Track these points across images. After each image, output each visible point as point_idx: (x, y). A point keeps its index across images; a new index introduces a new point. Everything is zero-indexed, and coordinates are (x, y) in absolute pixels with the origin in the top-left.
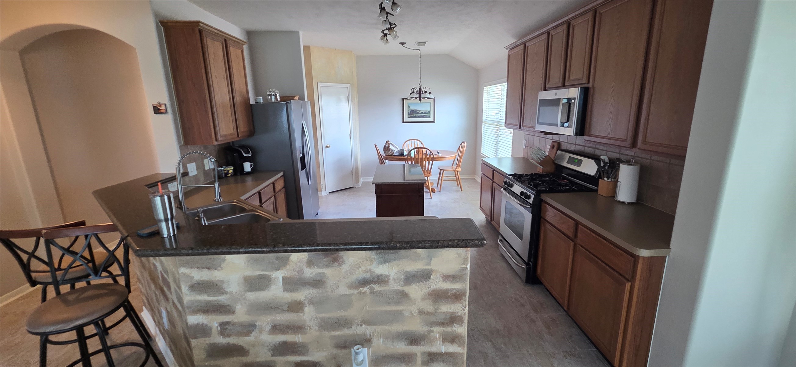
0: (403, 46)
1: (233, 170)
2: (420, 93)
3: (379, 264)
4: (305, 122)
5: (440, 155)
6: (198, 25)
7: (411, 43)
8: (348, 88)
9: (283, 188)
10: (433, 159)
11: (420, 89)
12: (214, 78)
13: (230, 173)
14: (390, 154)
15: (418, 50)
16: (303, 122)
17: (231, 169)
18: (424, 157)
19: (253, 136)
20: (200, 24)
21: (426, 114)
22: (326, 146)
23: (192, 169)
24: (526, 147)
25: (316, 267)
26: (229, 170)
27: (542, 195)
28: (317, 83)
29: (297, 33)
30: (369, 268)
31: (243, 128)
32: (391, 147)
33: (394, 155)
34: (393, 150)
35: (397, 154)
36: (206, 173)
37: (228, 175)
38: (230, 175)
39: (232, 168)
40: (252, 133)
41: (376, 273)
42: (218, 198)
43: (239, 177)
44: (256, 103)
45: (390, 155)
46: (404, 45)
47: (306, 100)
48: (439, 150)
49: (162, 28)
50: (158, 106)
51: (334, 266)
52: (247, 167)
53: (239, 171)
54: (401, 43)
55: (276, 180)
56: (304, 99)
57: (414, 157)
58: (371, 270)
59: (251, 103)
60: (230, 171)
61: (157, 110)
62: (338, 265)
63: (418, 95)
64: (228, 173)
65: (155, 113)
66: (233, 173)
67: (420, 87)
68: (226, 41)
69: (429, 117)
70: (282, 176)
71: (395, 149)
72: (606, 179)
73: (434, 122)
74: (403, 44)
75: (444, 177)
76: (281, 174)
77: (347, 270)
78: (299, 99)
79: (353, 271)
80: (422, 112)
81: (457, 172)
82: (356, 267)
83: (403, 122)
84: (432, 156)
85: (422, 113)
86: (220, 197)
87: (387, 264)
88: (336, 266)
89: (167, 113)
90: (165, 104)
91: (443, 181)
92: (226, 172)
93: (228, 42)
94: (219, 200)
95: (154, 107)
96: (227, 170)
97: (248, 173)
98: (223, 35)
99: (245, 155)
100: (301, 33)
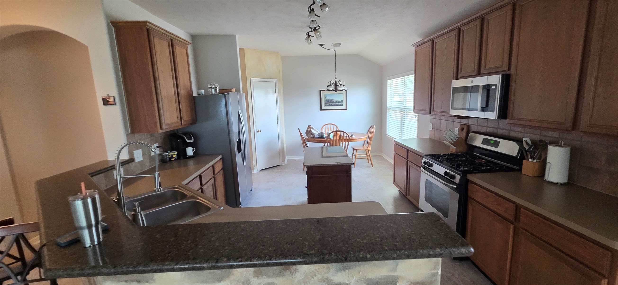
0: (322, 47)
1: (177, 154)
2: (336, 85)
3: (337, 271)
4: (241, 111)
5: (354, 137)
6: (146, 25)
7: (328, 44)
8: (275, 82)
9: (221, 169)
10: (349, 140)
11: (336, 82)
12: (160, 73)
13: (174, 158)
14: (312, 136)
15: (334, 50)
16: (239, 111)
17: (174, 154)
18: (341, 138)
19: (196, 124)
20: (148, 24)
21: (340, 103)
22: (257, 131)
23: (138, 155)
24: (432, 129)
25: (264, 276)
26: (173, 155)
27: (467, 175)
28: (250, 78)
29: (234, 36)
30: (325, 276)
31: (186, 117)
32: (312, 131)
33: (315, 138)
34: (314, 133)
35: (318, 137)
36: (152, 159)
37: (172, 160)
38: (174, 159)
39: (176, 153)
40: (194, 121)
41: (334, 282)
42: (158, 187)
43: (182, 161)
44: (198, 95)
45: (312, 138)
46: (322, 46)
47: (241, 92)
48: (353, 133)
49: (113, 28)
50: (108, 98)
51: (285, 275)
52: (190, 151)
53: (182, 155)
54: (320, 45)
55: (215, 163)
56: (240, 92)
57: (332, 139)
58: (328, 278)
59: (194, 95)
60: (174, 156)
61: (106, 102)
62: (290, 274)
63: (334, 87)
64: (172, 157)
65: (104, 105)
66: (177, 157)
67: (336, 80)
68: (172, 40)
69: (342, 105)
70: (221, 159)
71: (316, 132)
72: (530, 160)
73: (346, 109)
74: (321, 45)
75: (357, 155)
76: (220, 157)
77: (301, 278)
78: (236, 91)
79: (307, 280)
80: (336, 101)
81: (368, 151)
82: (311, 276)
83: (321, 110)
84: (348, 138)
85: (336, 102)
86: (160, 186)
87: (347, 271)
88: (287, 275)
89: (115, 104)
90: (114, 97)
91: (357, 159)
92: (170, 156)
93: (175, 42)
94: (159, 190)
95: (103, 99)
96: (171, 155)
97: (190, 157)
98: (168, 34)
99: (188, 141)
100: (237, 36)
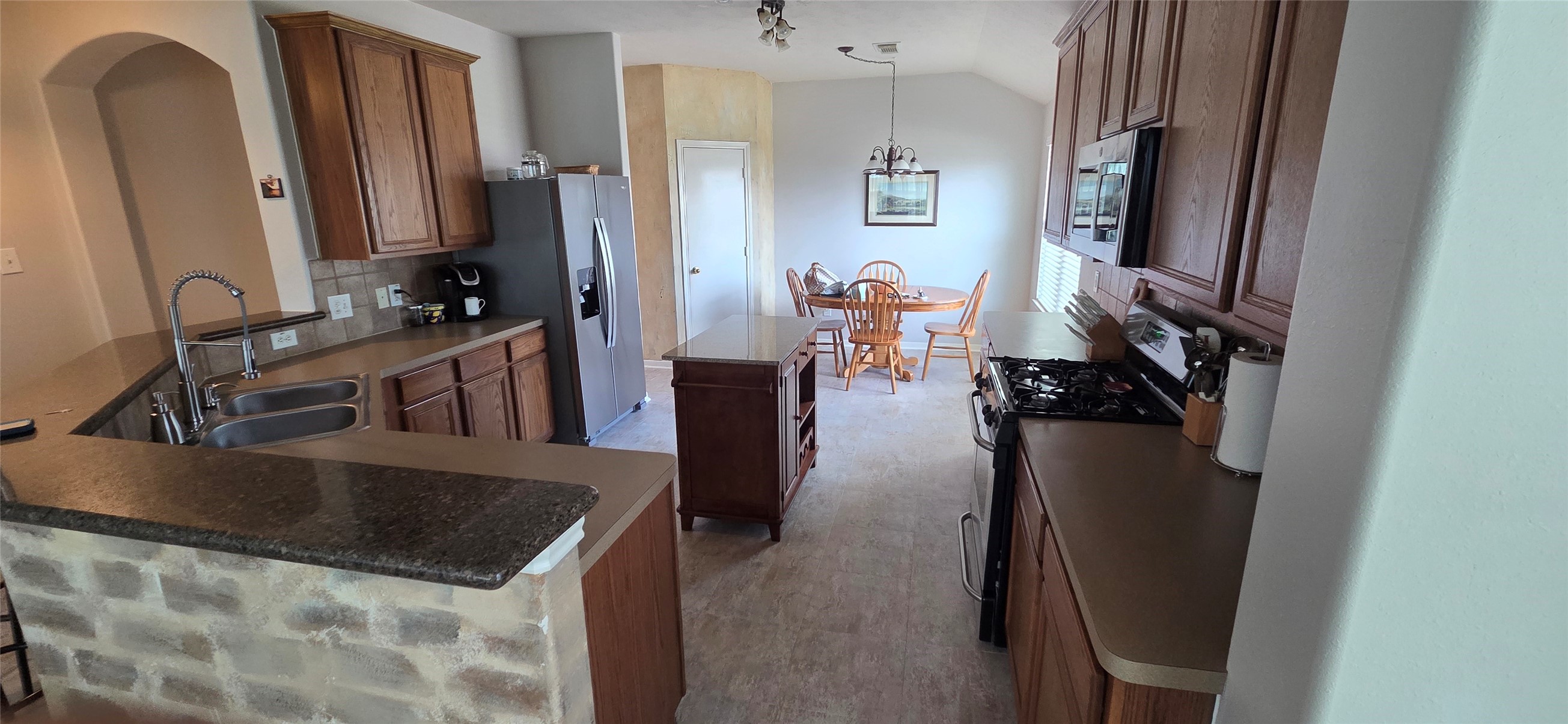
0: (846, 55)
1: (444, 312)
2: (890, 160)
3: (339, 581)
5: (925, 299)
6: (328, 22)
7: (865, 48)
8: (743, 149)
9: (543, 351)
11: (891, 149)
12: (371, 128)
13: (436, 317)
14: (816, 291)
15: (890, 62)
16: (596, 220)
17: (437, 310)
18: (880, 301)
19: (492, 245)
20: (330, 17)
21: (919, 207)
22: (691, 269)
23: (341, 306)
24: (1097, 290)
25: (215, 564)
26: (433, 311)
28: (676, 140)
29: (607, 36)
30: (320, 585)
31: (457, 227)
32: (820, 277)
33: (822, 295)
34: (823, 283)
35: (830, 292)
36: (378, 315)
37: (432, 321)
38: (436, 320)
39: (441, 307)
40: (486, 238)
41: (337, 601)
42: (250, 371)
43: (456, 326)
45: (815, 295)
46: (848, 54)
47: (626, 172)
48: (924, 288)
49: (273, 29)
52: (473, 306)
53: (456, 314)
54: (841, 49)
55: (517, 336)
56: (616, 171)
57: (865, 300)
58: (325, 591)
59: (485, 180)
60: (436, 314)
62: (258, 568)
63: (885, 166)
64: (431, 317)
66: (443, 317)
67: (892, 146)
68: (414, 53)
69: (924, 213)
70: (540, 327)
71: (827, 281)
73: (933, 225)
74: (846, 50)
76: (538, 323)
77: (277, 582)
79: (289, 588)
80: (909, 202)
81: (965, 338)
82: (294, 580)
83: (867, 224)
85: (907, 205)
86: (254, 369)
87: (356, 583)
88: (253, 569)
92: (427, 314)
93: (421, 58)
94: (253, 375)
96: (429, 311)
97: (474, 319)
98: (409, 41)
99: (465, 283)
100: (617, 38)
